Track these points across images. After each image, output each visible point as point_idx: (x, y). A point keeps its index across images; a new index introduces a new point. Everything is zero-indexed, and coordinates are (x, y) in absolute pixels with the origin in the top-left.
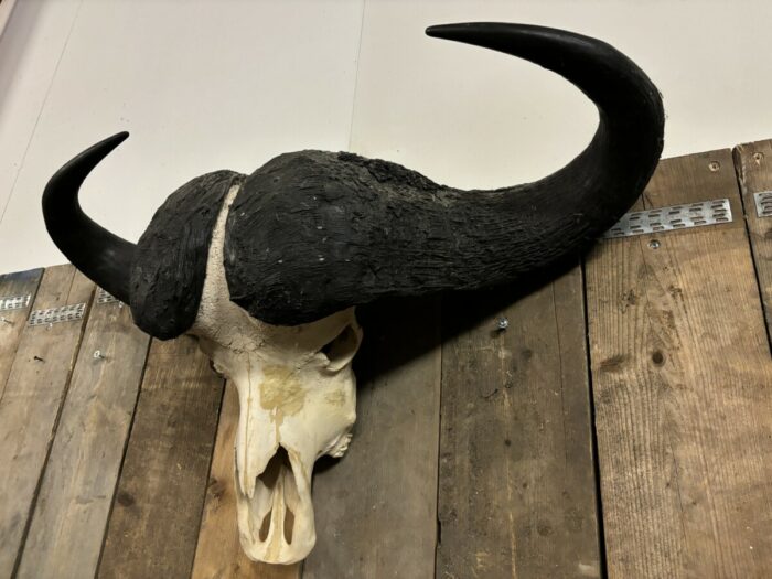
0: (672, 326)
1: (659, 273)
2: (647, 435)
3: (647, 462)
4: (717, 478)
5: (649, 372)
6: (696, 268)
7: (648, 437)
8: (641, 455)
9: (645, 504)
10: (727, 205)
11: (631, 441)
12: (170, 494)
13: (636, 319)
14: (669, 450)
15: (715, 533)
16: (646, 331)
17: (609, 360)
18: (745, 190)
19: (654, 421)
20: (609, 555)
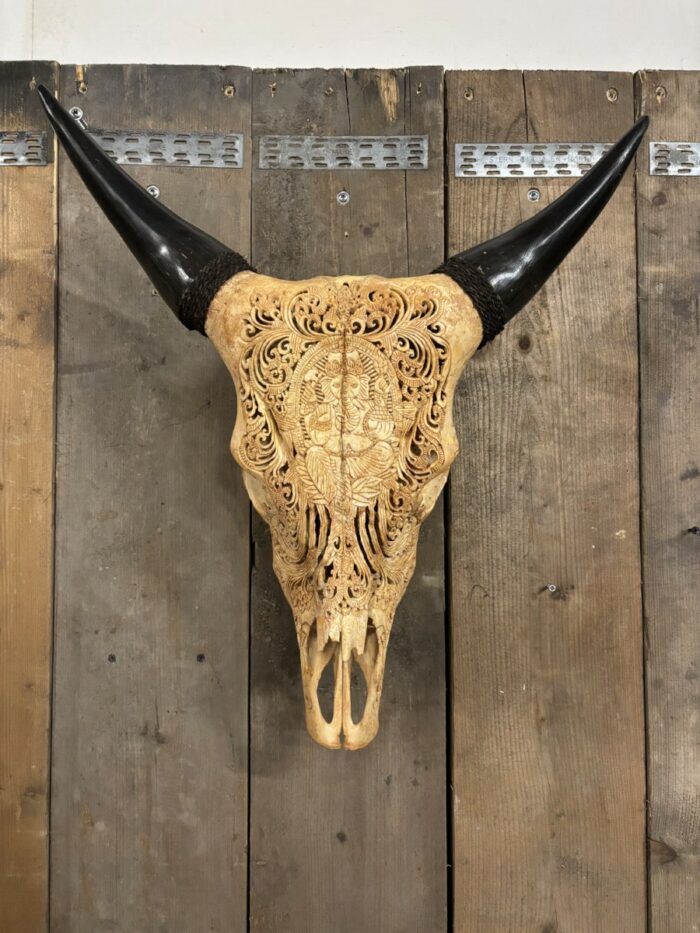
0: (544, 304)
2: (504, 433)
3: (502, 463)
4: (570, 478)
5: (515, 360)
7: (505, 436)
8: (496, 456)
9: (495, 509)
11: (487, 441)
14: (526, 450)
15: (562, 535)
19: (513, 417)
20: (454, 564)
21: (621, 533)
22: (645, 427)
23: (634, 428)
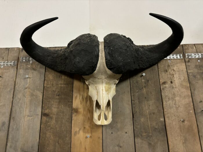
0: (174, 77)
1: (171, 67)
2: (170, 96)
3: (171, 101)
4: (182, 103)
5: (170, 85)
6: (177, 66)
8: (170, 99)
9: (171, 108)
10: (181, 55)
11: (168, 97)
12: (61, 113)
13: (168, 75)
14: (174, 98)
15: (182, 112)
16: (169, 77)
17: (163, 82)
18: (184, 53)
19: (172, 93)
20: (165, 117)
21: (191, 111)
22: (192, 94)
23: (191, 95)
